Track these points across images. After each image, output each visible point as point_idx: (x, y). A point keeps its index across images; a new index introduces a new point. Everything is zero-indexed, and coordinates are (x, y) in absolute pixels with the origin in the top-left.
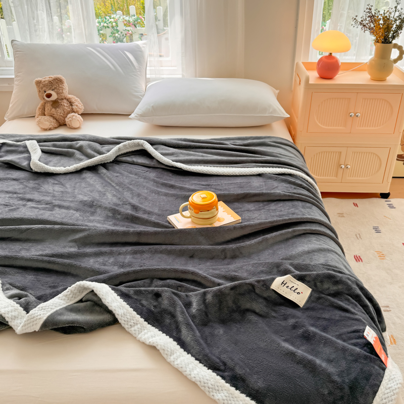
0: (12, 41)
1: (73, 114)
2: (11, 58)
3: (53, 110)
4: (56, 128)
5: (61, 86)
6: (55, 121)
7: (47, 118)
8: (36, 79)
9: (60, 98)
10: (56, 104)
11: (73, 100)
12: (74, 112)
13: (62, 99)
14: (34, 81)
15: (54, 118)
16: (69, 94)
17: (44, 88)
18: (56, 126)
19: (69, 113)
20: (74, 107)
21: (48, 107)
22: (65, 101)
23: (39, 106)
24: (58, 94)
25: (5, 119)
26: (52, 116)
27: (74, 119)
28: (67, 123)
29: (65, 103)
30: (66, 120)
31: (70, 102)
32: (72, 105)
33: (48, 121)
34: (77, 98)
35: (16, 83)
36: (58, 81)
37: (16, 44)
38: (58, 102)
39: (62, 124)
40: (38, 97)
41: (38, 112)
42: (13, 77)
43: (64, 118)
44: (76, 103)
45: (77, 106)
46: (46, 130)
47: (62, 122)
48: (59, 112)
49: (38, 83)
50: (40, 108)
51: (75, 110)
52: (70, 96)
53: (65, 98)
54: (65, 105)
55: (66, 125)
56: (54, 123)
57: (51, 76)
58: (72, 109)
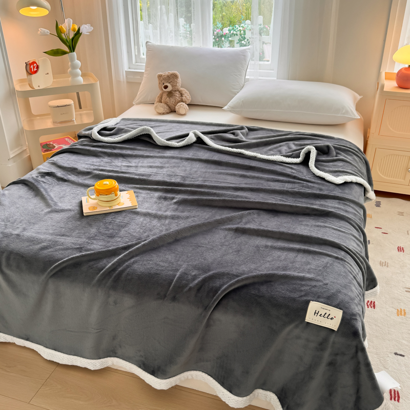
0: (147, 42)
1: (182, 103)
2: (145, 57)
3: (168, 98)
4: (168, 113)
5: (175, 80)
6: (168, 107)
7: (162, 104)
8: (159, 74)
9: (174, 90)
10: (170, 94)
11: (183, 92)
12: (183, 102)
13: (176, 91)
14: (157, 75)
15: (168, 105)
16: (181, 87)
17: (163, 81)
18: (168, 111)
19: (179, 102)
20: (184, 98)
21: (165, 96)
22: (177, 92)
23: (158, 95)
24: (172, 86)
25: (134, 103)
26: (166, 103)
27: (182, 107)
28: (176, 110)
29: (177, 94)
30: (176, 107)
31: (181, 94)
32: (182, 96)
33: (162, 108)
34: (186, 91)
35: (145, 76)
36: (175, 76)
37: (148, 45)
38: (172, 93)
39: (173, 111)
40: (158, 88)
41: (157, 100)
42: (144, 71)
43: (175, 106)
44: (186, 95)
45: (186, 97)
46: (160, 114)
47: (173, 109)
48: (171, 101)
49: (160, 76)
50: (158, 97)
51: (184, 100)
52: (182, 89)
53: (178, 90)
54: (177, 95)
55: (175, 111)
56: (166, 109)
57: (170, 72)
58: (182, 99)
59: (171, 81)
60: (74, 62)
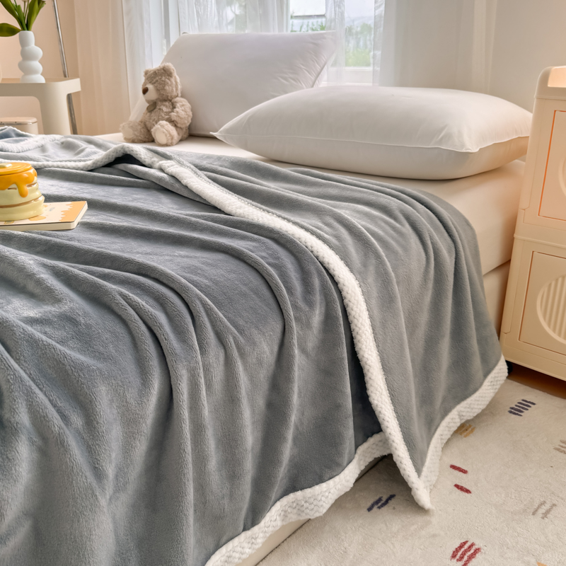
5: (163, 78)
9: (162, 98)
10: (153, 106)
20: (173, 114)
38: (157, 104)
51: (173, 119)
52: (180, 99)
59: (157, 81)
60: (27, 48)
